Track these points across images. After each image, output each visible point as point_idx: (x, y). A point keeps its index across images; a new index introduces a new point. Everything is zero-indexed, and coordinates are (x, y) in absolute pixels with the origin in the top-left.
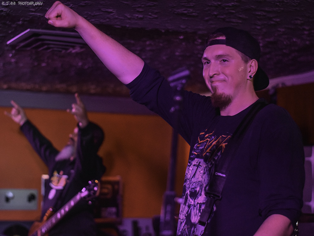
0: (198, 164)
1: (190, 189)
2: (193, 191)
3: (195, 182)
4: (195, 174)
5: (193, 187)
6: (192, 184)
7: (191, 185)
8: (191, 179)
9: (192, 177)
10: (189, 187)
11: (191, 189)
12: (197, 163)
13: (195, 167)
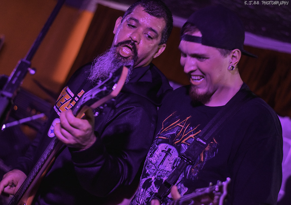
0: (166, 150)
1: (156, 176)
2: (159, 179)
3: (162, 170)
4: (163, 161)
5: (160, 175)
6: (159, 171)
7: (158, 173)
8: (159, 165)
9: (160, 164)
10: (156, 174)
11: (158, 177)
12: (166, 148)
13: (163, 153)
